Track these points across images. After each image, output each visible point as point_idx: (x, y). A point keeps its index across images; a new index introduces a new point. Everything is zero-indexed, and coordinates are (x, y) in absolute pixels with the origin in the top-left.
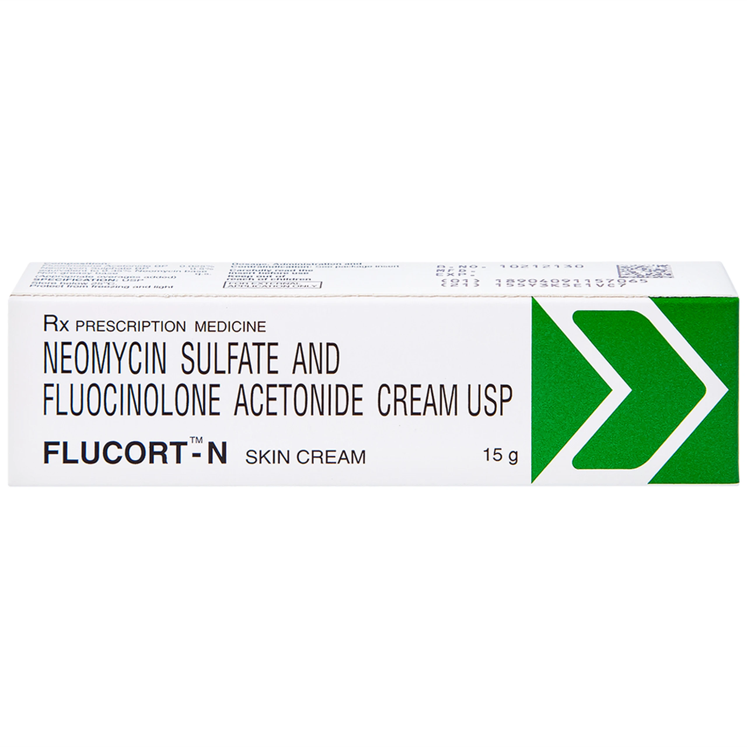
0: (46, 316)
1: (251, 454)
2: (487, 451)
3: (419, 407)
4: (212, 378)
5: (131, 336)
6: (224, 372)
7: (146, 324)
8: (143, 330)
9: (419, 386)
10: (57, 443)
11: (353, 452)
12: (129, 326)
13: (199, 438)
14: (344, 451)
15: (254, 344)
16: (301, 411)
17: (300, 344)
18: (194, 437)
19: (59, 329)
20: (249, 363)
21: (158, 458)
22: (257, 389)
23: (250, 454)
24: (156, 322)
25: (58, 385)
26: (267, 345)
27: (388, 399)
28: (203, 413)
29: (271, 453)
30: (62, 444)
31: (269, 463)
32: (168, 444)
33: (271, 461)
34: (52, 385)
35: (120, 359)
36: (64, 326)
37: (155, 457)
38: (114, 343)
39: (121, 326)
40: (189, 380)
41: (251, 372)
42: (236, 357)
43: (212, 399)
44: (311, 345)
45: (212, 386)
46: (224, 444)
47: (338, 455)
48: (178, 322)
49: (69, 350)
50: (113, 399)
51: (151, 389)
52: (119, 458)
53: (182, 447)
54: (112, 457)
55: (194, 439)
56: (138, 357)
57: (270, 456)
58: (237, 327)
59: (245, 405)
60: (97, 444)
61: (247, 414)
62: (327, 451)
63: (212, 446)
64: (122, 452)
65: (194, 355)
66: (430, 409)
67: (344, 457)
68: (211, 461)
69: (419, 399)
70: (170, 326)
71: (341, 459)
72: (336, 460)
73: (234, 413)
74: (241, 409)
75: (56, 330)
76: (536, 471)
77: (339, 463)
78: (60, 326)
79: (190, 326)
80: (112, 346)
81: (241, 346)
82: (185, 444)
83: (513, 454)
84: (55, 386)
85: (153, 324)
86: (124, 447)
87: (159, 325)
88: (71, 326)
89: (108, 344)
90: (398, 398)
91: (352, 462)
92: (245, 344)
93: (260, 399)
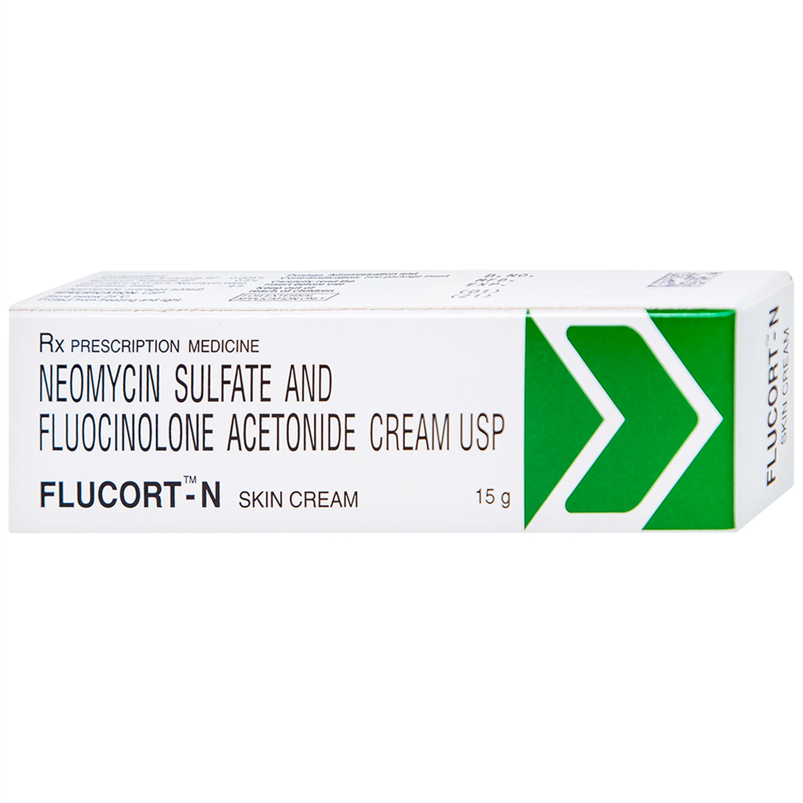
0: (42, 334)
1: (245, 496)
2: (479, 492)
3: (411, 440)
4: (205, 407)
5: (125, 358)
6: (216, 400)
7: (140, 343)
8: (137, 351)
9: (411, 415)
10: (53, 484)
11: (346, 493)
12: (123, 346)
13: (193, 478)
14: (336, 493)
15: (247, 366)
16: (293, 446)
17: (292, 367)
18: (188, 476)
19: (54, 349)
20: (241, 389)
21: (152, 501)
22: (250, 419)
23: (243, 495)
24: (150, 341)
25: (53, 415)
26: (260, 367)
27: (380, 431)
28: (197, 449)
29: (264, 494)
30: (57, 484)
31: (262, 506)
32: (162, 485)
33: (264, 505)
34: (47, 416)
35: (114, 384)
36: (60, 346)
37: (150, 499)
38: (108, 366)
39: (116, 346)
40: (183, 409)
41: (244, 400)
42: (228, 382)
43: (205, 432)
44: (304, 367)
45: (205, 416)
46: (217, 484)
47: (330, 496)
48: (172, 342)
49: (64, 375)
50: (108, 431)
51: (145, 419)
52: (114, 501)
53: (176, 488)
54: (108, 501)
55: (188, 478)
56: (133, 382)
57: (262, 498)
58: (230, 346)
59: (237, 438)
60: (92, 484)
61: (240, 449)
62: (320, 493)
63: (205, 486)
64: (116, 494)
65: (186, 379)
66: (422, 442)
67: (336, 499)
68: (204, 505)
69: (410, 431)
70: (164, 346)
71: (333, 501)
72: (329, 503)
73: (227, 448)
74: (234, 443)
75: (52, 351)
76: (529, 516)
77: (331, 506)
78: (55, 346)
79: (184, 346)
80: (106, 369)
81: (234, 368)
82: (179, 484)
83: (506, 495)
84: (51, 416)
85: (147, 343)
86: (119, 488)
87: (153, 344)
88: (66, 346)
89: (102, 367)
90: (390, 430)
91: (345, 506)
92: (239, 367)
93: (253, 431)
